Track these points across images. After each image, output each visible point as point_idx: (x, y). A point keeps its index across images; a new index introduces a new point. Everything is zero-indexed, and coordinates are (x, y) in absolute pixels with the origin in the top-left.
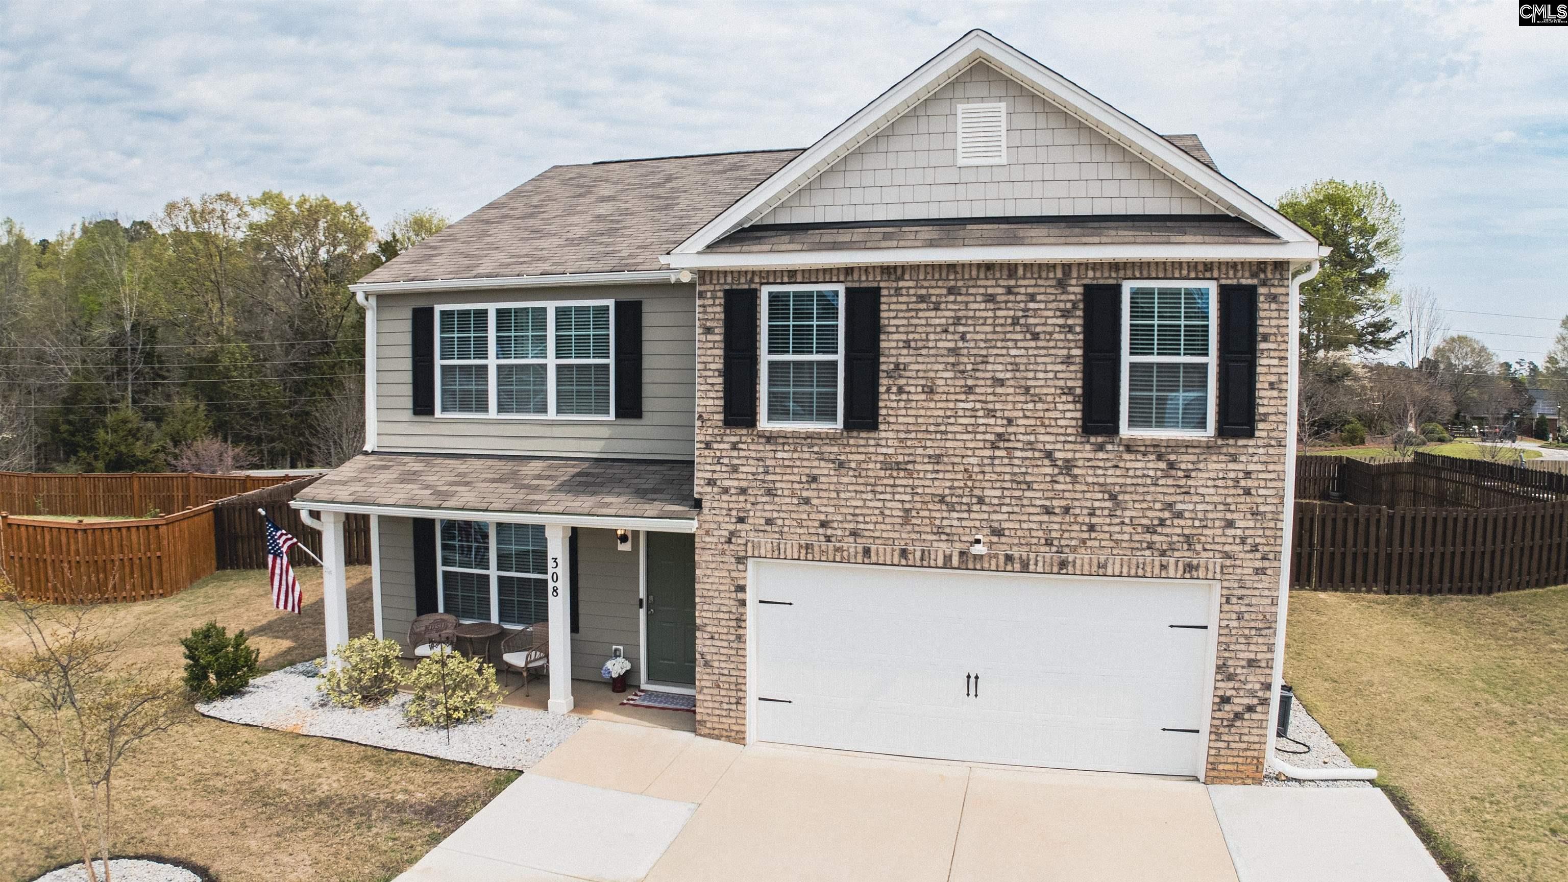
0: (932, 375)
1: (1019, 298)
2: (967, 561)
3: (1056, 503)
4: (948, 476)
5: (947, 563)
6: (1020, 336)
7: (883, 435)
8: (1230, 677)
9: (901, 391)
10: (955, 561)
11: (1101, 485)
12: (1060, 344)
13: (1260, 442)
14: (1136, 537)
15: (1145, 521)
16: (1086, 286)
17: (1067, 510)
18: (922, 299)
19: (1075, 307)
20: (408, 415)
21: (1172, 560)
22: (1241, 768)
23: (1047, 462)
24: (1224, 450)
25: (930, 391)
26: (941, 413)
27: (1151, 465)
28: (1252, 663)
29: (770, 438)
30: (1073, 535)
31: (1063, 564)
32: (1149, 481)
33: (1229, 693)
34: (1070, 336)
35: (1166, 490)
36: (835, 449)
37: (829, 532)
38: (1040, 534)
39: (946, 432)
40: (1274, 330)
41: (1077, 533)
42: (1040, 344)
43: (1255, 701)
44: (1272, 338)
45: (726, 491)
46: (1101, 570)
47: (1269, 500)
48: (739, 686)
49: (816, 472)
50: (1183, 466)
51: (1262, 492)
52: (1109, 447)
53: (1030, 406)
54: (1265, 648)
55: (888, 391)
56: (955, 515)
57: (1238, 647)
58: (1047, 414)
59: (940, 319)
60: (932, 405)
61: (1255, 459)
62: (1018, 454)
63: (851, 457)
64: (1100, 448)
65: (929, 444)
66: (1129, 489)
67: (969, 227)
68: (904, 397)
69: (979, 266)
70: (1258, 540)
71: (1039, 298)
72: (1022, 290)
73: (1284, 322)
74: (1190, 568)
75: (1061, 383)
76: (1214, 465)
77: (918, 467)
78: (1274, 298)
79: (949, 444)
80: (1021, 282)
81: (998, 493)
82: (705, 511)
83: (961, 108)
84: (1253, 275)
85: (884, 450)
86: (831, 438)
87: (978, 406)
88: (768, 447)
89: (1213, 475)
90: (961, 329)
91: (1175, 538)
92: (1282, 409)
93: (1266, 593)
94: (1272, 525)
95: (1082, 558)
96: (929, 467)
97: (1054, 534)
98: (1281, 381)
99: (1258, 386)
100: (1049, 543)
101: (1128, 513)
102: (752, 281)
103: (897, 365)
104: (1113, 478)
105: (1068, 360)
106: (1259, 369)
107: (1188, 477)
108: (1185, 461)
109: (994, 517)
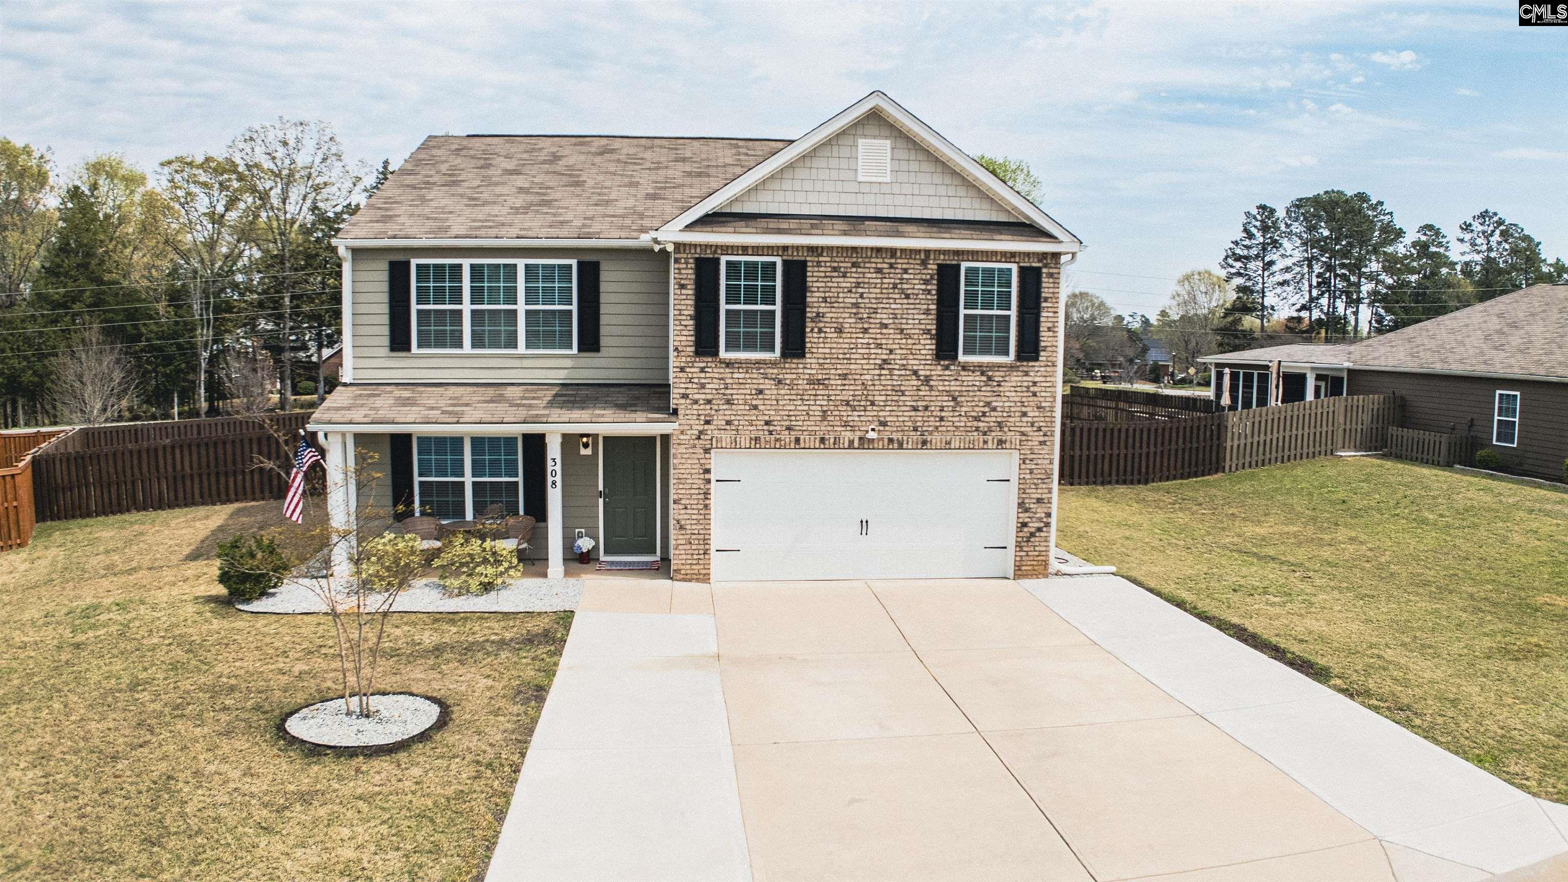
0: (841, 320)
1: (897, 271)
2: (865, 443)
3: (919, 403)
4: (852, 388)
5: (851, 446)
6: (897, 296)
7: (809, 361)
8: (1027, 510)
9: (820, 331)
10: (856, 444)
11: (947, 391)
12: (923, 302)
13: (1042, 364)
14: (969, 424)
15: (974, 414)
16: (938, 265)
17: (926, 408)
18: (835, 269)
19: (932, 278)
20: (385, 351)
21: (990, 438)
22: (1036, 568)
23: (914, 377)
24: (1021, 369)
25: (840, 331)
26: (847, 346)
27: (977, 378)
28: (1039, 501)
29: (729, 364)
30: (931, 423)
31: (924, 443)
32: (976, 388)
33: (1027, 520)
34: (929, 297)
35: (986, 394)
36: (775, 371)
37: (771, 428)
38: (910, 424)
39: (850, 359)
40: (1051, 295)
41: (933, 422)
42: (910, 301)
43: (1042, 525)
44: (1050, 300)
45: (696, 402)
46: (948, 445)
47: (1048, 399)
48: (706, 541)
49: (761, 387)
50: (996, 379)
51: (1043, 394)
52: (952, 367)
53: (904, 341)
54: (1047, 491)
55: (812, 331)
56: (856, 413)
57: (1030, 491)
58: (914, 347)
59: (846, 284)
60: (841, 340)
61: (1039, 374)
62: (896, 372)
63: (786, 376)
64: (947, 368)
65: (839, 366)
66: (965, 394)
67: (867, 223)
68: (823, 335)
69: (872, 249)
70: (1041, 424)
71: (910, 271)
72: (900, 266)
73: (1056, 290)
74: (1001, 442)
75: (923, 327)
76: (1015, 378)
77: (832, 382)
78: (1051, 275)
79: (852, 367)
80: (899, 261)
81: (883, 398)
82: (681, 417)
83: (861, 141)
84: (1039, 261)
85: (809, 371)
86: (773, 364)
87: (871, 341)
88: (727, 370)
89: (1014, 384)
90: (860, 290)
91: (992, 424)
92: (1055, 343)
93: (1047, 456)
94: (1049, 414)
95: (936, 438)
96: (839, 382)
97: (919, 424)
98: (1054, 327)
99: (1041, 329)
100: (915, 429)
101: (964, 409)
102: (715, 252)
103: (818, 314)
104: (954, 387)
105: (927, 312)
106: (1042, 319)
107: (999, 385)
108: (998, 376)
109: (881, 414)
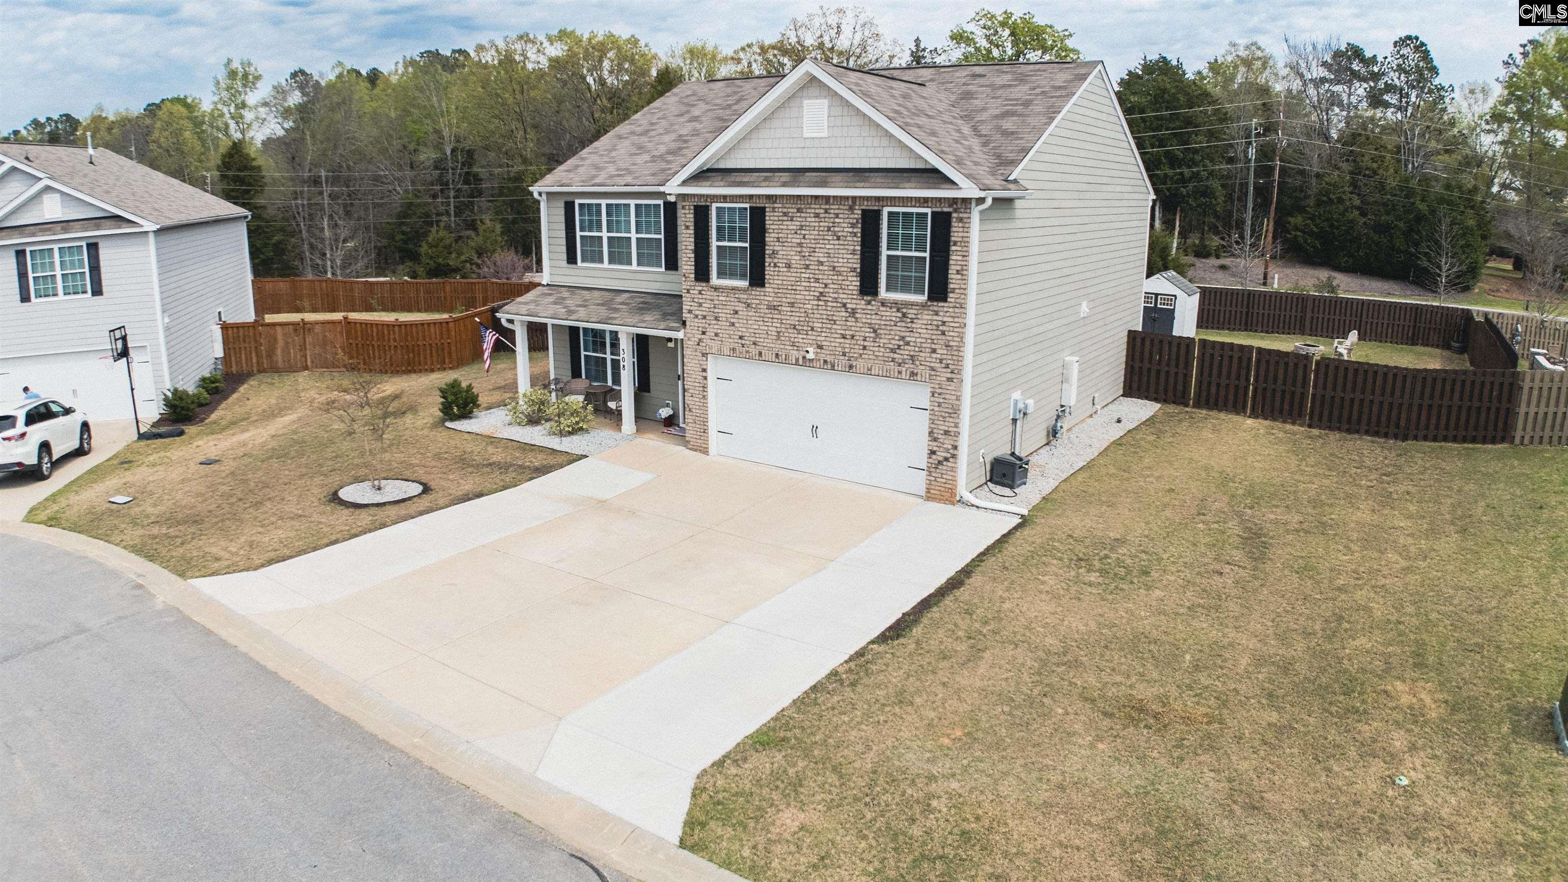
0: (789, 257)
1: (831, 216)
2: (806, 362)
3: (847, 332)
4: (798, 314)
5: (797, 364)
6: (831, 238)
7: (767, 290)
8: (935, 440)
9: (775, 266)
10: (801, 362)
11: (869, 324)
12: (850, 243)
13: (951, 305)
14: (886, 355)
15: (890, 346)
16: (863, 210)
17: (853, 337)
18: (785, 214)
19: (857, 222)
20: (564, 263)
21: (904, 369)
22: (944, 494)
23: (843, 309)
24: (931, 308)
25: (789, 266)
26: (793, 279)
27: (894, 314)
28: (946, 433)
29: (716, 289)
30: (856, 351)
31: (851, 367)
32: (893, 323)
33: (935, 449)
34: (855, 239)
35: (901, 327)
36: (745, 296)
37: (743, 342)
38: (840, 349)
39: (796, 290)
40: (960, 239)
41: (858, 350)
42: (841, 242)
43: (949, 455)
44: (959, 244)
45: (696, 316)
46: (869, 372)
47: (955, 339)
48: (705, 422)
49: (737, 308)
50: (910, 316)
51: (951, 334)
52: (873, 303)
53: (836, 277)
54: (953, 425)
55: (769, 265)
56: (800, 336)
57: (939, 422)
58: (844, 282)
59: (793, 226)
60: (789, 274)
61: (948, 314)
62: (830, 304)
63: (753, 301)
64: (869, 303)
65: (788, 296)
66: (883, 327)
67: (807, 174)
68: (777, 269)
69: (812, 196)
70: (949, 362)
71: (840, 216)
72: (832, 211)
73: (966, 235)
74: (913, 374)
75: (850, 265)
76: (926, 317)
77: (784, 309)
78: (960, 220)
79: (798, 297)
80: (832, 207)
81: (820, 325)
82: (688, 327)
83: (806, 102)
84: (950, 206)
85: (768, 298)
86: (744, 290)
87: (811, 276)
88: (715, 294)
89: (925, 322)
90: (803, 232)
91: (906, 357)
92: (963, 286)
93: (953, 393)
94: (956, 353)
95: (860, 364)
96: (789, 309)
97: (847, 350)
98: (963, 270)
99: (950, 272)
100: (844, 354)
101: (882, 341)
102: (706, 201)
103: (774, 251)
104: (875, 320)
105: (853, 253)
106: (951, 262)
107: (912, 322)
108: (911, 313)
109: (819, 338)
